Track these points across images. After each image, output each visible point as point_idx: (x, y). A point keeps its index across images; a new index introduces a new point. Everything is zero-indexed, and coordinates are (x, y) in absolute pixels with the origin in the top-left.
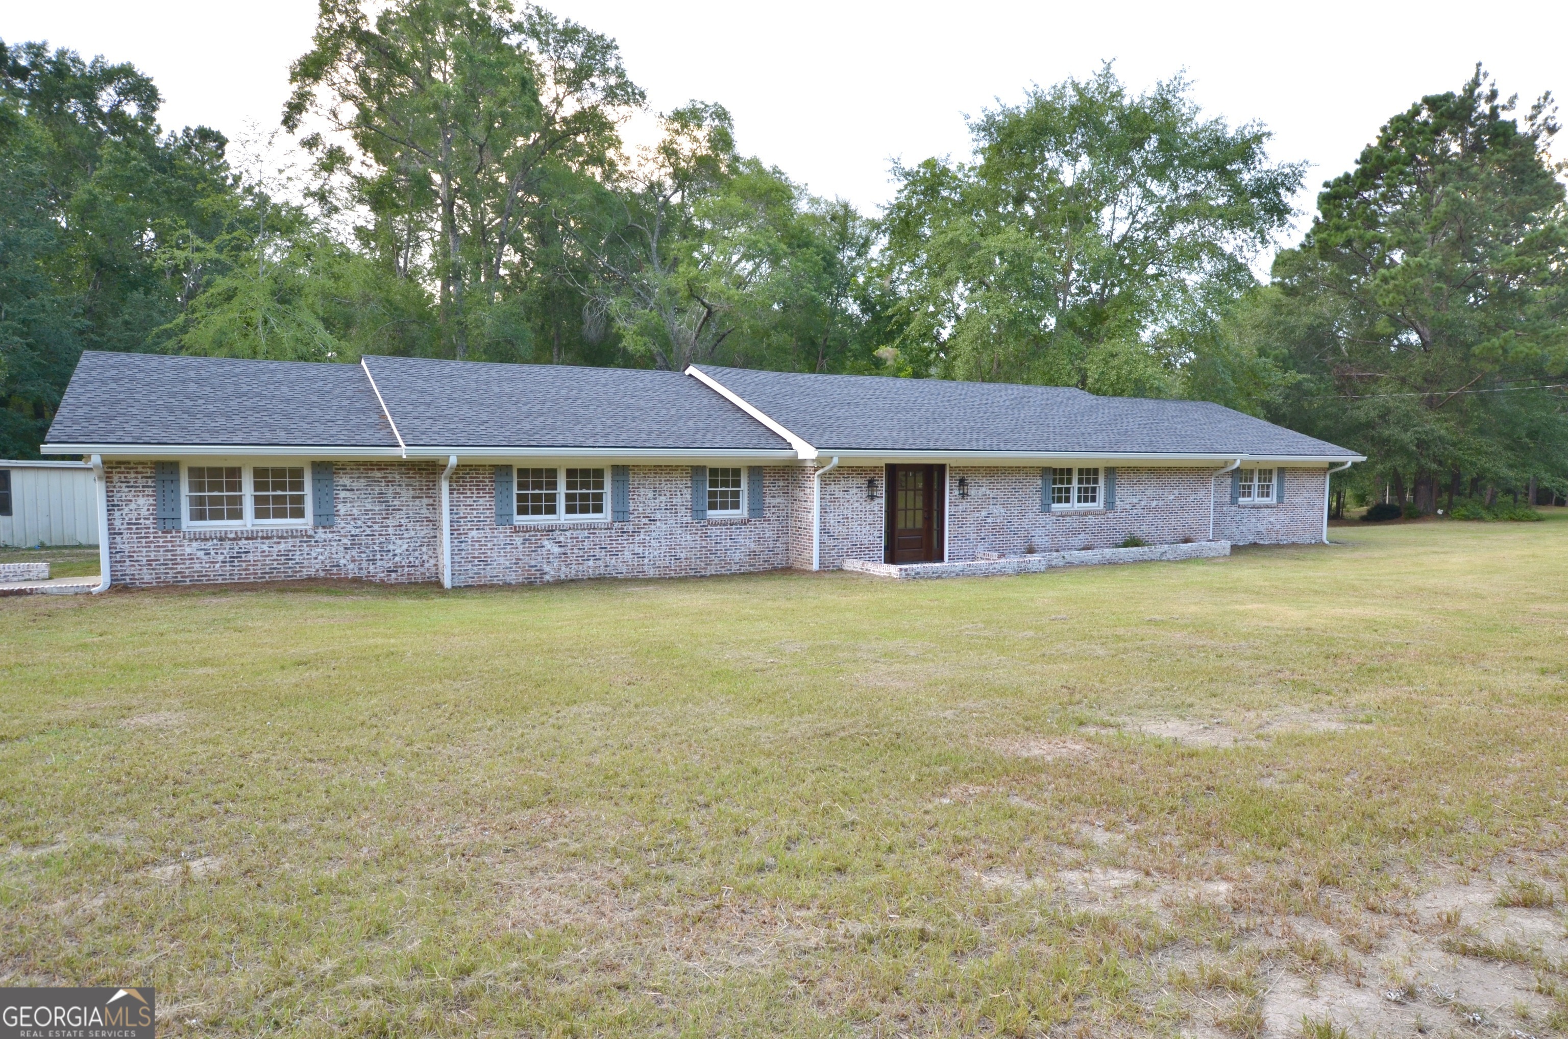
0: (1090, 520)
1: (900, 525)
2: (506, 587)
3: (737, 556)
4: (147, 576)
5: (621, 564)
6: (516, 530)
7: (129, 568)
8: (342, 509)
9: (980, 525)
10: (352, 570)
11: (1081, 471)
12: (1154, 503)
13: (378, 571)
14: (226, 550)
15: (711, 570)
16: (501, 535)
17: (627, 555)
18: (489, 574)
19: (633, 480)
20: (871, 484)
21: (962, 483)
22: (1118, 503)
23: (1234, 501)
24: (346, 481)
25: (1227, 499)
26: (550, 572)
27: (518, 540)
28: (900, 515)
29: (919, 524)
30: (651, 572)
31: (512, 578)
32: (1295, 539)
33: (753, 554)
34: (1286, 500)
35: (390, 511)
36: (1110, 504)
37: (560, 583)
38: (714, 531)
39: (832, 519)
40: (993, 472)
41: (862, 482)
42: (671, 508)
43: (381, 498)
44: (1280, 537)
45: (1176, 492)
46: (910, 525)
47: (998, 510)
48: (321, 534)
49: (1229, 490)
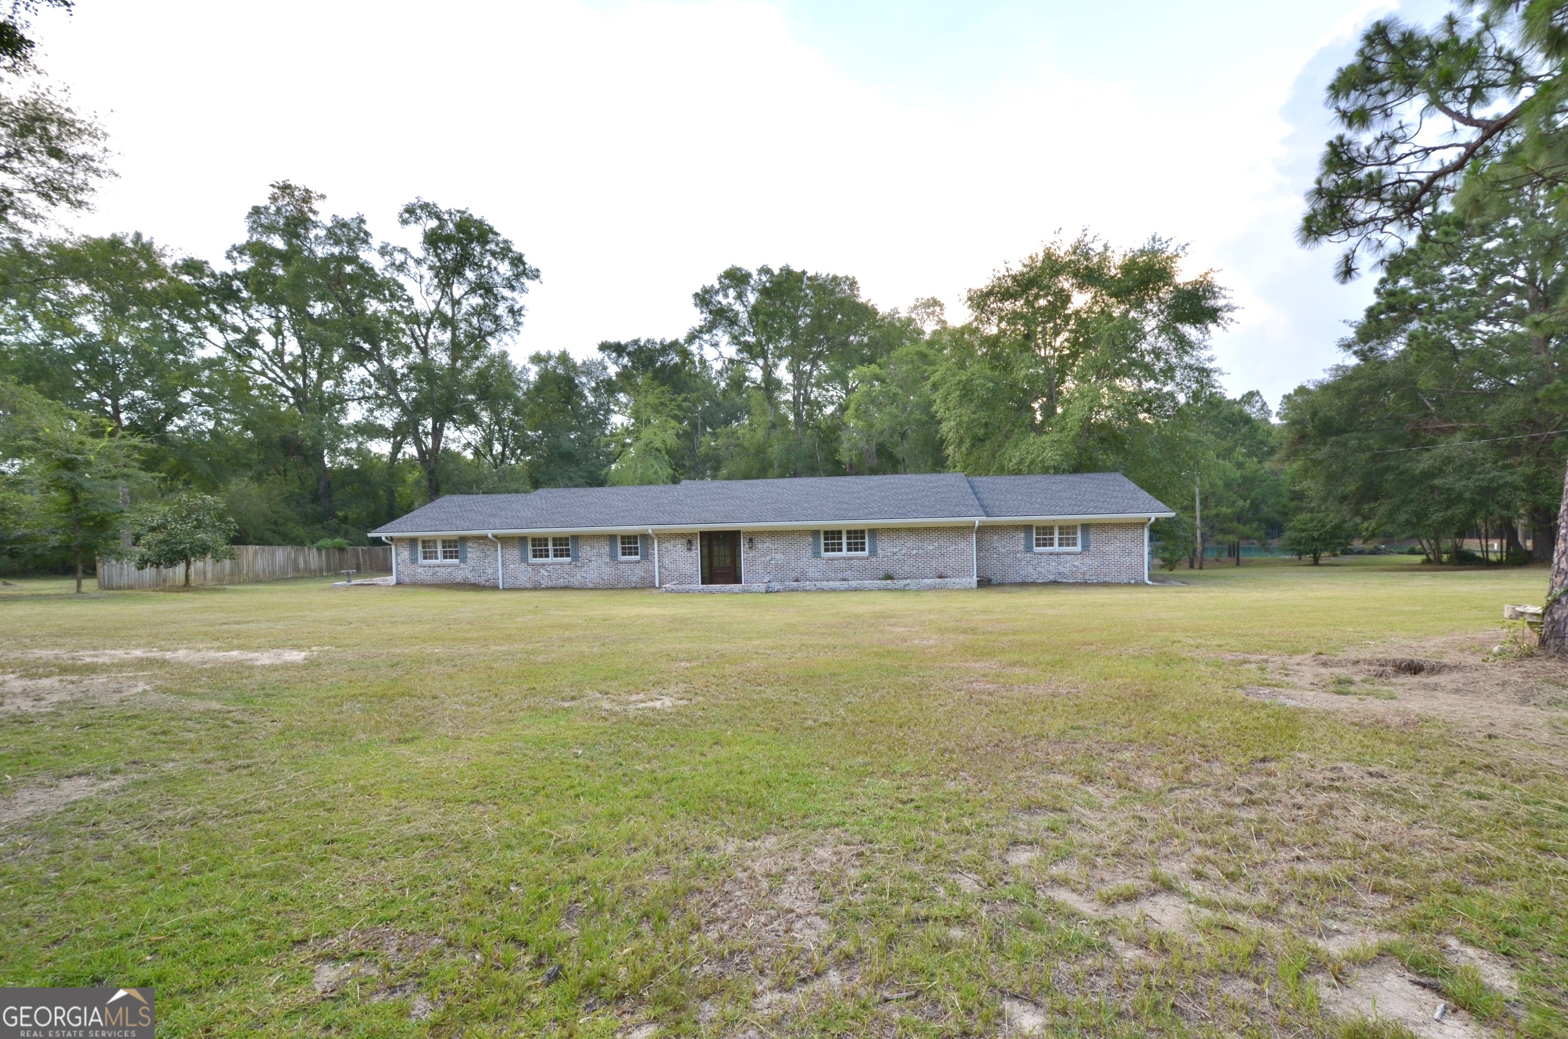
0: (855, 563)
1: (716, 564)
2: (526, 589)
3: (634, 579)
4: (407, 580)
5: (576, 580)
6: (529, 565)
7: (402, 577)
8: (469, 555)
9: (766, 566)
10: (473, 580)
11: (849, 532)
12: (914, 552)
13: (482, 581)
14: (431, 571)
15: (621, 585)
16: (523, 566)
17: (579, 577)
18: (518, 583)
19: (581, 542)
20: (690, 542)
21: (751, 540)
22: (879, 551)
23: (1028, 549)
24: (470, 544)
25: (1021, 548)
26: (544, 584)
27: (530, 569)
28: (715, 559)
29: (729, 565)
30: (590, 586)
31: (528, 585)
32: (1108, 579)
33: (643, 578)
34: (1092, 548)
35: (486, 556)
36: (873, 553)
37: (548, 588)
38: (622, 566)
39: (666, 561)
40: (773, 534)
41: (685, 541)
42: (599, 555)
43: (483, 551)
44: (1087, 577)
45: (936, 544)
46: (722, 565)
47: (779, 556)
48: (462, 566)
49: (1022, 542)
